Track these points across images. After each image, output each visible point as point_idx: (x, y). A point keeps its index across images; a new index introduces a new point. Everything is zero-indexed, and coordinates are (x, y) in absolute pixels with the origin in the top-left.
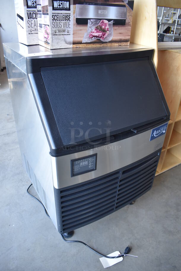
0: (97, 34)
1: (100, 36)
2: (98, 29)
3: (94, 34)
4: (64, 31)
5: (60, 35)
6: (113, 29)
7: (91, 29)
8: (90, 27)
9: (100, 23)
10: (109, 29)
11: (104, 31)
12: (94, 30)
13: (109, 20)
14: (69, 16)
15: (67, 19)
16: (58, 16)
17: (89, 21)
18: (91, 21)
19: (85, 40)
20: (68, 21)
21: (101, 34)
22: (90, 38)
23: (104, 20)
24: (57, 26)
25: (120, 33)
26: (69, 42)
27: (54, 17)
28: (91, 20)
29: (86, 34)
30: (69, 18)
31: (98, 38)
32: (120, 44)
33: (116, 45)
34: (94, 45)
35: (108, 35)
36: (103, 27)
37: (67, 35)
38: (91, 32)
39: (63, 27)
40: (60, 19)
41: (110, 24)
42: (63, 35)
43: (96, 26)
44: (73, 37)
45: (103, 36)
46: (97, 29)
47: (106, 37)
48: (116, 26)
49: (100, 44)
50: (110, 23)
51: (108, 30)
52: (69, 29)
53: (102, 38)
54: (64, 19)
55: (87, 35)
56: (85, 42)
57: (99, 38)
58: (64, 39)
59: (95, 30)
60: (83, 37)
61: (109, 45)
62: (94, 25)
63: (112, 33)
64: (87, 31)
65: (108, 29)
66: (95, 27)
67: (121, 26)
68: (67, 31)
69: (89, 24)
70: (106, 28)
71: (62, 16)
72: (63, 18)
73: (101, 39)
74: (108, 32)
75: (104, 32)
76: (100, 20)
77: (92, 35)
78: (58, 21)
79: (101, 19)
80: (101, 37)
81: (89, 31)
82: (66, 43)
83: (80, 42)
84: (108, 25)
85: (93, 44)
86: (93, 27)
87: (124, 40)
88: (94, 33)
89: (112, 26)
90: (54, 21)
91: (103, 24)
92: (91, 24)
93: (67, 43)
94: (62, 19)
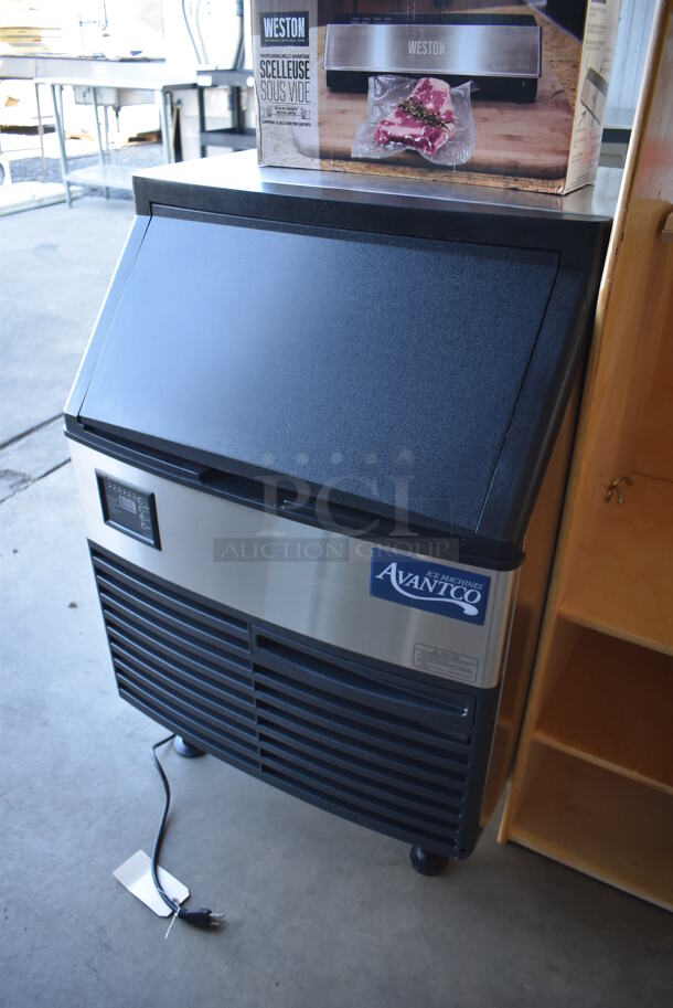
0: (405, 132)
1: (417, 140)
2: (409, 112)
3: (392, 131)
4: (292, 112)
5: (281, 123)
6: (471, 119)
7: (382, 110)
8: (378, 104)
9: (415, 90)
10: (455, 117)
11: (434, 123)
12: (391, 117)
13: (454, 80)
14: (307, 62)
15: (300, 72)
16: (275, 66)
17: (371, 80)
18: (380, 82)
19: (361, 149)
20: (304, 80)
21: (422, 131)
22: (380, 143)
23: (431, 79)
24: (273, 94)
25: (511, 138)
26: (307, 150)
27: (264, 67)
28: (380, 78)
29: (362, 129)
30: (307, 70)
31: (409, 147)
32: (513, 185)
33: (496, 184)
34: (394, 171)
35: (450, 140)
36: (430, 106)
37: (301, 124)
38: (383, 123)
39: (288, 100)
40: (281, 74)
41: (459, 95)
42: (289, 123)
43: (401, 100)
44: (321, 136)
45: (433, 139)
46: (403, 111)
47: (443, 148)
48: (488, 106)
49: (421, 169)
50: (456, 90)
51: (450, 120)
52: (306, 107)
53: (428, 149)
54: (291, 72)
55: (368, 131)
56: (360, 156)
57: (413, 149)
58: (291, 137)
59: (398, 114)
60: (353, 137)
61: (460, 179)
62: (392, 96)
63: (471, 132)
64: (366, 117)
65: (449, 114)
66: (394, 105)
67: (513, 104)
68: (299, 111)
69: (371, 94)
70: (443, 110)
71: (286, 63)
72: (289, 70)
73: (424, 152)
74: (450, 126)
75: (432, 125)
76: (413, 80)
77: (385, 133)
78: (276, 80)
79: (417, 76)
80: (422, 144)
81: (374, 119)
82: (300, 151)
83: (343, 153)
84: (447, 99)
85: (391, 167)
86: (388, 104)
87: (534, 168)
88: (392, 127)
89: (467, 103)
90: (266, 79)
91: (429, 94)
92: (379, 93)
93: (304, 154)
94: (286, 75)
